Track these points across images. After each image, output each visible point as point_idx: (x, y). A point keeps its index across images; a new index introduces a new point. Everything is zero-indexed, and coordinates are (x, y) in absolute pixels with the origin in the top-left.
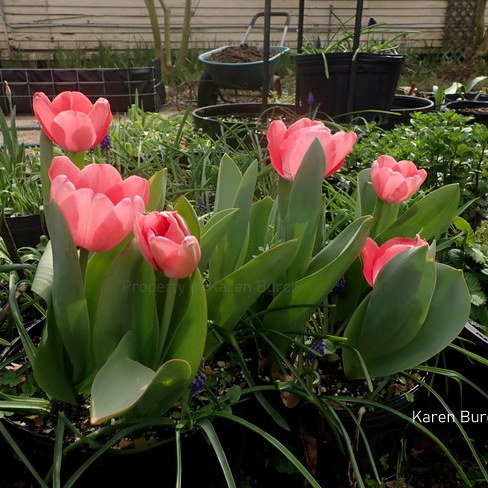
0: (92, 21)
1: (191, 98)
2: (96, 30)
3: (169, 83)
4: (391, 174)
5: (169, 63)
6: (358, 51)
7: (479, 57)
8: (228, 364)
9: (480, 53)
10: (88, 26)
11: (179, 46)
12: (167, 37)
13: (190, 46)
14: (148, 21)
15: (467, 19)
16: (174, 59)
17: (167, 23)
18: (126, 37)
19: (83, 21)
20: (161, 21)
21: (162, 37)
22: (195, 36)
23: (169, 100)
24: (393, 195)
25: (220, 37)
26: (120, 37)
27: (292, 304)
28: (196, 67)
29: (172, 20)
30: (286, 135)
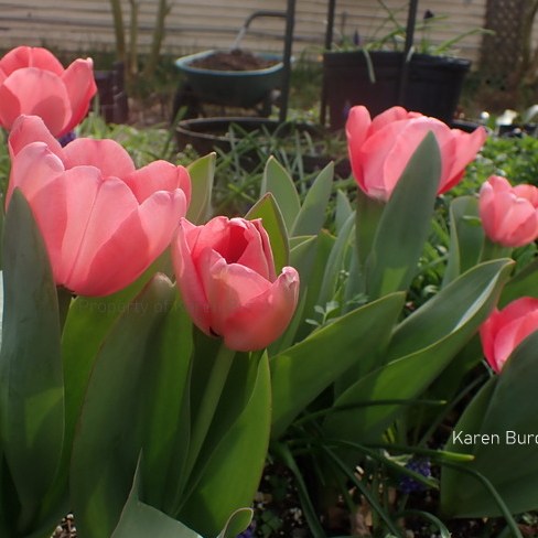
0: (35, 14)
1: (163, 115)
2: (38, 26)
3: (134, 95)
4: (515, 202)
5: (135, 70)
6: (412, 50)
7: (527, 86)
8: (269, 496)
9: (527, 80)
10: (29, 20)
11: (148, 50)
12: (133, 39)
13: (163, 51)
14: (109, 18)
15: (508, 41)
16: (141, 67)
17: (134, 21)
18: (78, 37)
19: (23, 14)
20: (127, 18)
21: (127, 39)
22: (170, 40)
23: (133, 116)
24: (514, 234)
25: (201, 42)
26: (70, 36)
27: (374, 397)
28: (169, 77)
29: (141, 18)
30: (371, 132)
